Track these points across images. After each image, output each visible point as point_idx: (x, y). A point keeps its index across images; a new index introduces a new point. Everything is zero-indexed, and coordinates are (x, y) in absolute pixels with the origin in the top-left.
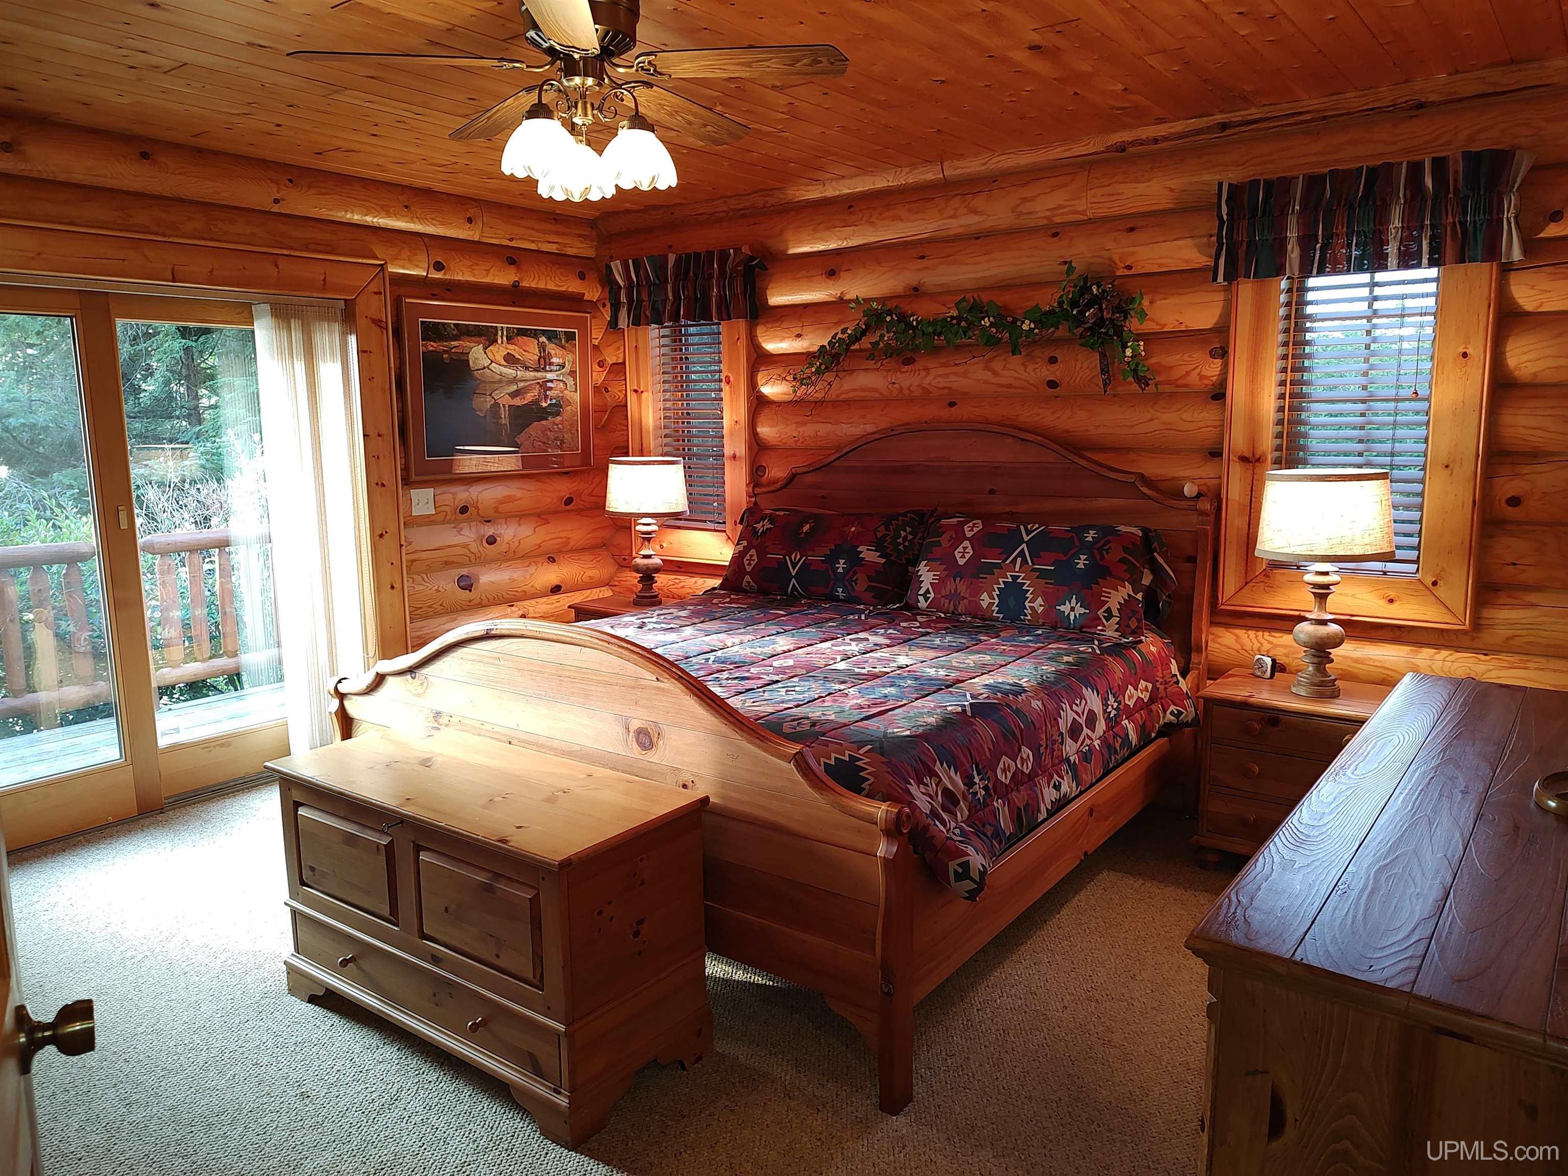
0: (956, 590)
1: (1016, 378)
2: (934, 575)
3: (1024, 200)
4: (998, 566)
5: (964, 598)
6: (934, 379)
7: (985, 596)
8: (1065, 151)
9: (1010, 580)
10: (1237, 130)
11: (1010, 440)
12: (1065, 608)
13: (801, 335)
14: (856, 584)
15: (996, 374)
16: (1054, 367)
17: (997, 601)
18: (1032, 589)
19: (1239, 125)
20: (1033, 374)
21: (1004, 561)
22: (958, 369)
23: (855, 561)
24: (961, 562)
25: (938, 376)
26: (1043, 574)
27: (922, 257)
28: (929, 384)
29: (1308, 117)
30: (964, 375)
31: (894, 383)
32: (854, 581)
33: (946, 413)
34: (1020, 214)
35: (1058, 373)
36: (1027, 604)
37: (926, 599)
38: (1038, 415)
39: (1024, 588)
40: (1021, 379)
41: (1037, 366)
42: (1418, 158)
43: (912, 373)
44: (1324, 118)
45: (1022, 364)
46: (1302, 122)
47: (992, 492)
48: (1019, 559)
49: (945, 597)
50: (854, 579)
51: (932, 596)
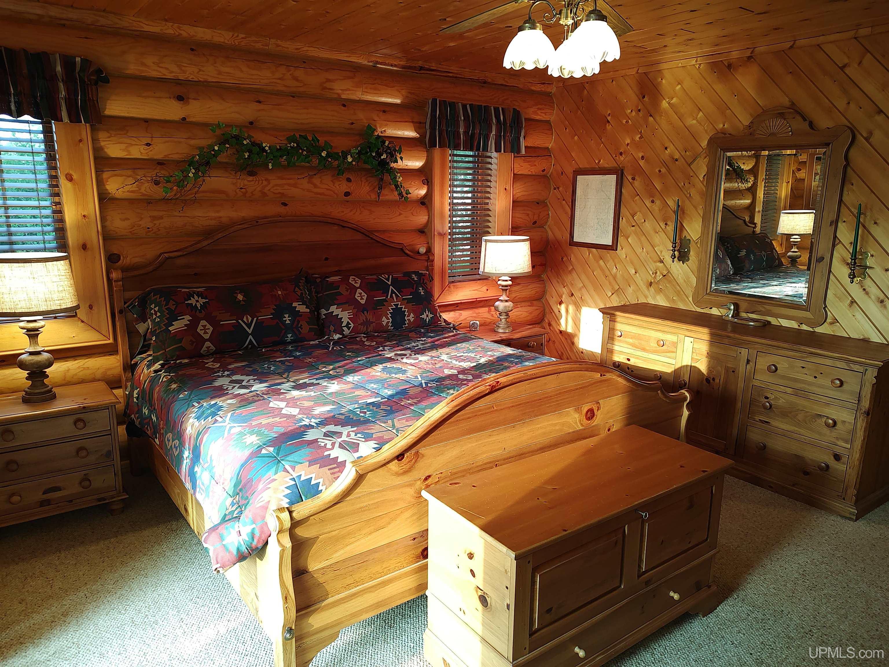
0: (367, 319)
1: (328, 189)
2: (348, 313)
3: (328, 80)
4: (385, 300)
5: (372, 323)
6: (273, 187)
7: (384, 319)
8: (347, 57)
9: (395, 307)
10: (425, 72)
11: (336, 227)
12: (424, 316)
13: (150, 145)
14: (302, 329)
15: (315, 186)
16: (350, 184)
17: (391, 320)
18: (407, 310)
19: (427, 70)
20: (338, 187)
21: (387, 297)
22: (291, 181)
23: (295, 313)
24: (363, 302)
25: (277, 185)
26: (409, 301)
27: (259, 102)
28: (269, 190)
29: (451, 75)
30: (295, 186)
31: (241, 188)
32: (299, 327)
33: (282, 210)
34: (325, 88)
35: (352, 188)
36: (406, 318)
37: (349, 328)
38: (343, 212)
39: (403, 310)
40: (331, 190)
41: (340, 183)
42: (498, 106)
43: (257, 182)
44: (456, 77)
45: (332, 181)
46: (449, 76)
47: (326, 259)
48: (394, 295)
49: (361, 324)
50: (299, 326)
51: (352, 325)
